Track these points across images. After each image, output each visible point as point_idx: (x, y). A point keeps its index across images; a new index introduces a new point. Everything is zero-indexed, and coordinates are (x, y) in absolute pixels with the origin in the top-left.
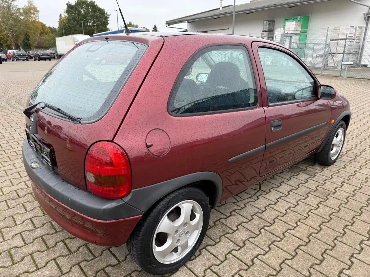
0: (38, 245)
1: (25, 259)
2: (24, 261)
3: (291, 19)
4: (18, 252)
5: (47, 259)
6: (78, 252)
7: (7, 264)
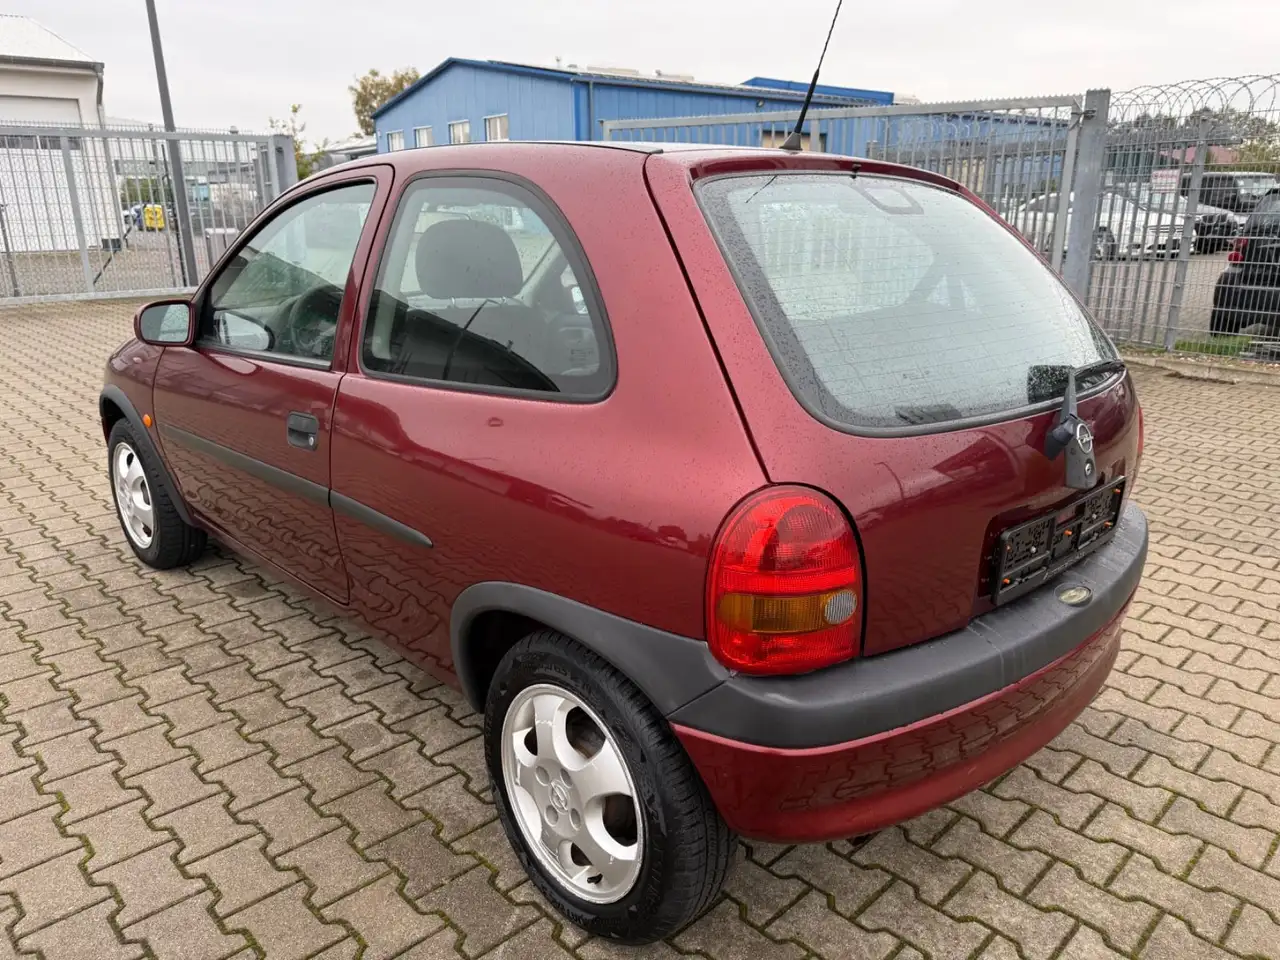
0: (1065, 888)
1: (1130, 894)
2: (1138, 891)
4: (1122, 925)
5: (1089, 846)
6: (1022, 795)
7: (1179, 925)
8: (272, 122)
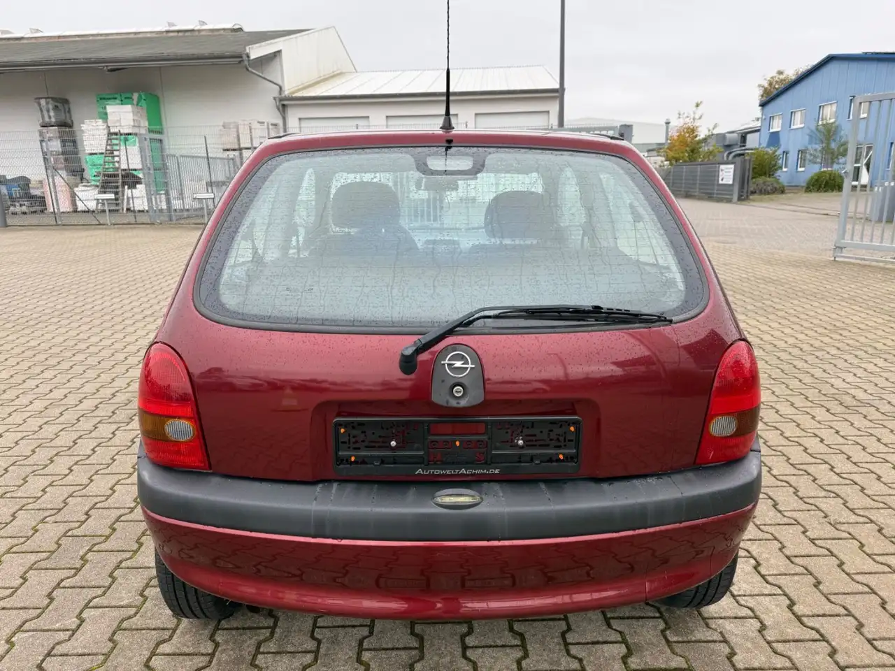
3: (116, 98)
8: (680, 114)
